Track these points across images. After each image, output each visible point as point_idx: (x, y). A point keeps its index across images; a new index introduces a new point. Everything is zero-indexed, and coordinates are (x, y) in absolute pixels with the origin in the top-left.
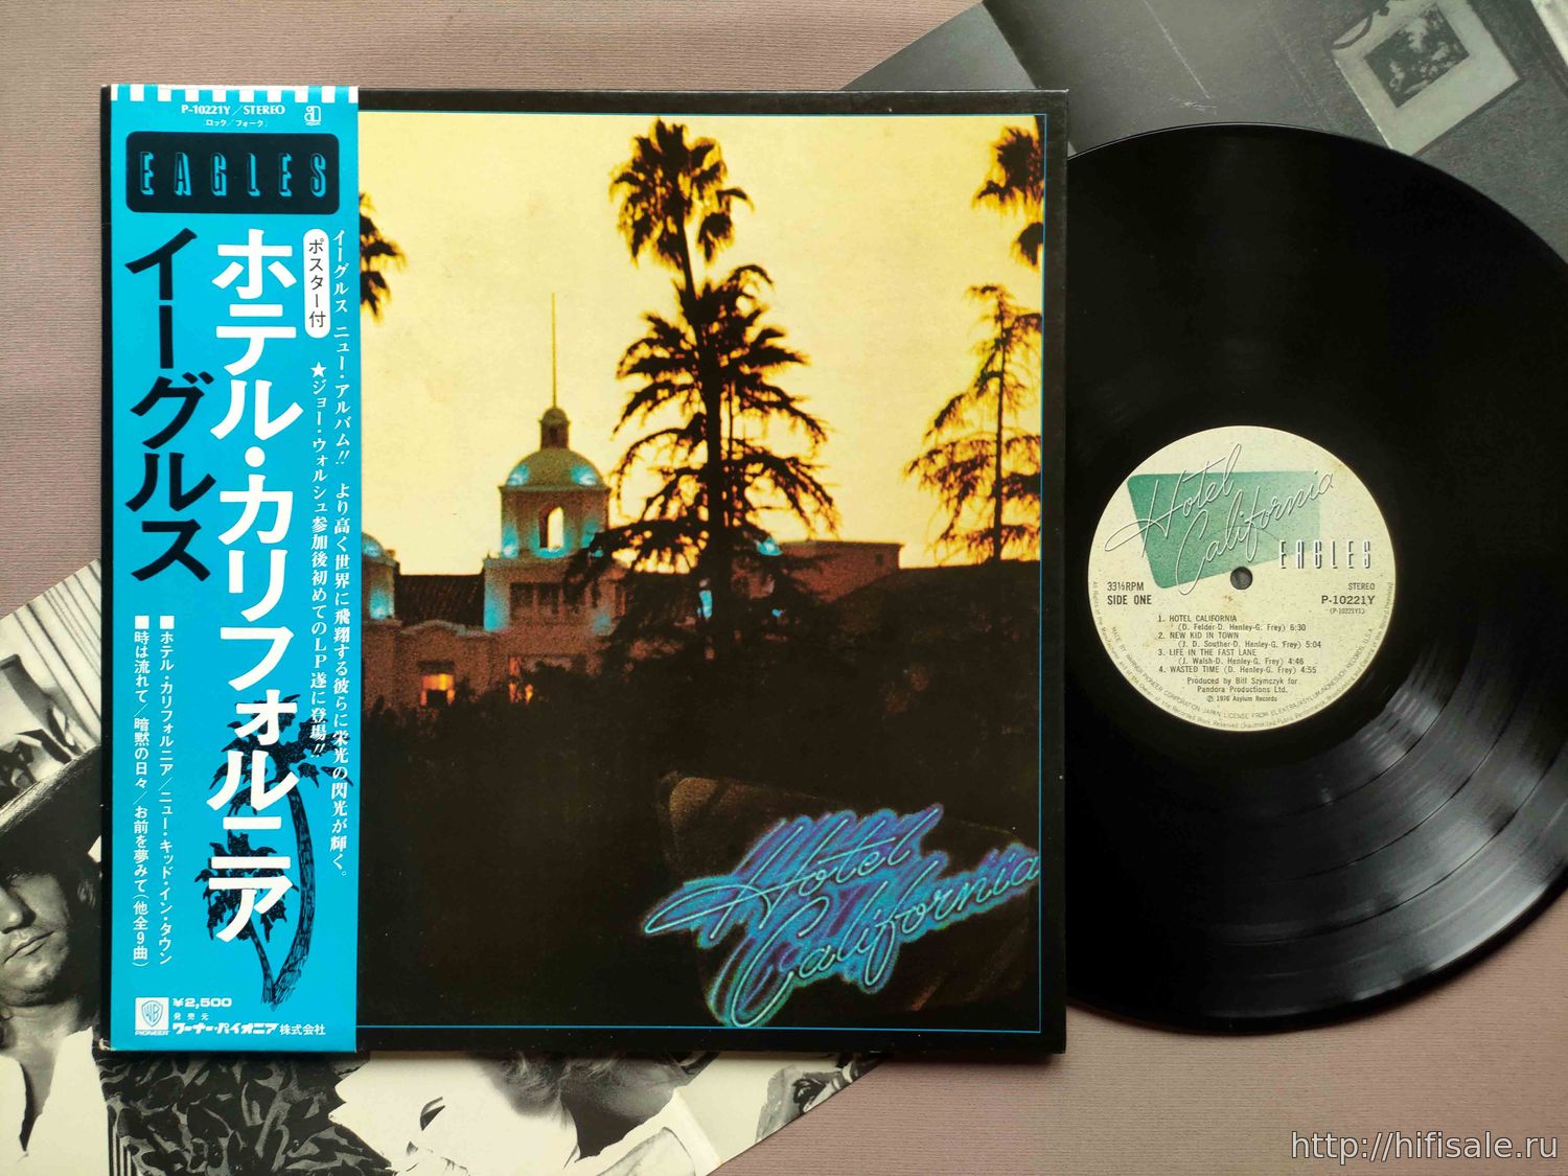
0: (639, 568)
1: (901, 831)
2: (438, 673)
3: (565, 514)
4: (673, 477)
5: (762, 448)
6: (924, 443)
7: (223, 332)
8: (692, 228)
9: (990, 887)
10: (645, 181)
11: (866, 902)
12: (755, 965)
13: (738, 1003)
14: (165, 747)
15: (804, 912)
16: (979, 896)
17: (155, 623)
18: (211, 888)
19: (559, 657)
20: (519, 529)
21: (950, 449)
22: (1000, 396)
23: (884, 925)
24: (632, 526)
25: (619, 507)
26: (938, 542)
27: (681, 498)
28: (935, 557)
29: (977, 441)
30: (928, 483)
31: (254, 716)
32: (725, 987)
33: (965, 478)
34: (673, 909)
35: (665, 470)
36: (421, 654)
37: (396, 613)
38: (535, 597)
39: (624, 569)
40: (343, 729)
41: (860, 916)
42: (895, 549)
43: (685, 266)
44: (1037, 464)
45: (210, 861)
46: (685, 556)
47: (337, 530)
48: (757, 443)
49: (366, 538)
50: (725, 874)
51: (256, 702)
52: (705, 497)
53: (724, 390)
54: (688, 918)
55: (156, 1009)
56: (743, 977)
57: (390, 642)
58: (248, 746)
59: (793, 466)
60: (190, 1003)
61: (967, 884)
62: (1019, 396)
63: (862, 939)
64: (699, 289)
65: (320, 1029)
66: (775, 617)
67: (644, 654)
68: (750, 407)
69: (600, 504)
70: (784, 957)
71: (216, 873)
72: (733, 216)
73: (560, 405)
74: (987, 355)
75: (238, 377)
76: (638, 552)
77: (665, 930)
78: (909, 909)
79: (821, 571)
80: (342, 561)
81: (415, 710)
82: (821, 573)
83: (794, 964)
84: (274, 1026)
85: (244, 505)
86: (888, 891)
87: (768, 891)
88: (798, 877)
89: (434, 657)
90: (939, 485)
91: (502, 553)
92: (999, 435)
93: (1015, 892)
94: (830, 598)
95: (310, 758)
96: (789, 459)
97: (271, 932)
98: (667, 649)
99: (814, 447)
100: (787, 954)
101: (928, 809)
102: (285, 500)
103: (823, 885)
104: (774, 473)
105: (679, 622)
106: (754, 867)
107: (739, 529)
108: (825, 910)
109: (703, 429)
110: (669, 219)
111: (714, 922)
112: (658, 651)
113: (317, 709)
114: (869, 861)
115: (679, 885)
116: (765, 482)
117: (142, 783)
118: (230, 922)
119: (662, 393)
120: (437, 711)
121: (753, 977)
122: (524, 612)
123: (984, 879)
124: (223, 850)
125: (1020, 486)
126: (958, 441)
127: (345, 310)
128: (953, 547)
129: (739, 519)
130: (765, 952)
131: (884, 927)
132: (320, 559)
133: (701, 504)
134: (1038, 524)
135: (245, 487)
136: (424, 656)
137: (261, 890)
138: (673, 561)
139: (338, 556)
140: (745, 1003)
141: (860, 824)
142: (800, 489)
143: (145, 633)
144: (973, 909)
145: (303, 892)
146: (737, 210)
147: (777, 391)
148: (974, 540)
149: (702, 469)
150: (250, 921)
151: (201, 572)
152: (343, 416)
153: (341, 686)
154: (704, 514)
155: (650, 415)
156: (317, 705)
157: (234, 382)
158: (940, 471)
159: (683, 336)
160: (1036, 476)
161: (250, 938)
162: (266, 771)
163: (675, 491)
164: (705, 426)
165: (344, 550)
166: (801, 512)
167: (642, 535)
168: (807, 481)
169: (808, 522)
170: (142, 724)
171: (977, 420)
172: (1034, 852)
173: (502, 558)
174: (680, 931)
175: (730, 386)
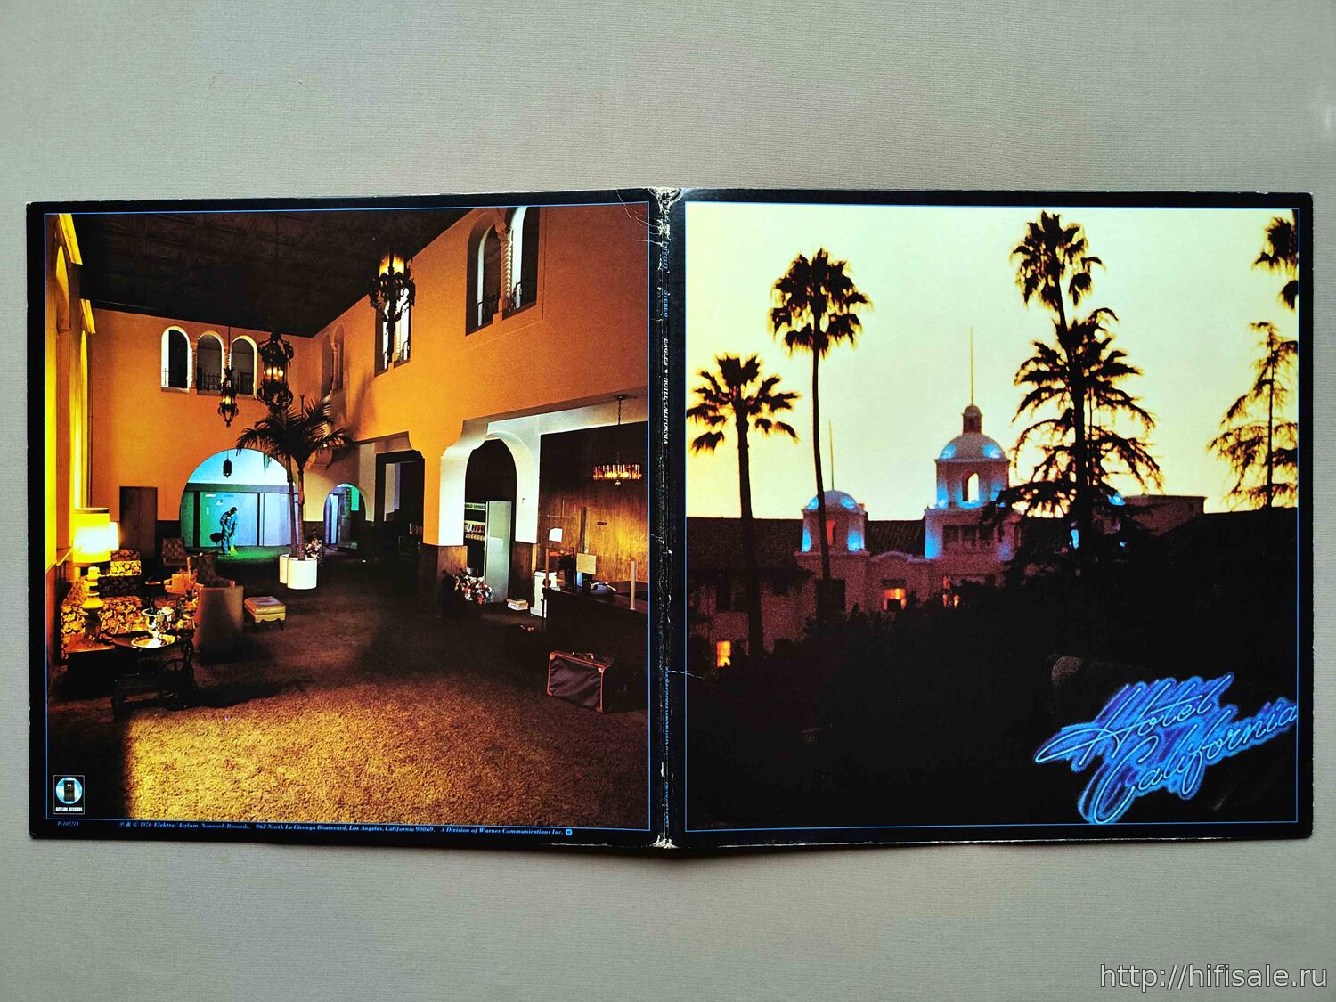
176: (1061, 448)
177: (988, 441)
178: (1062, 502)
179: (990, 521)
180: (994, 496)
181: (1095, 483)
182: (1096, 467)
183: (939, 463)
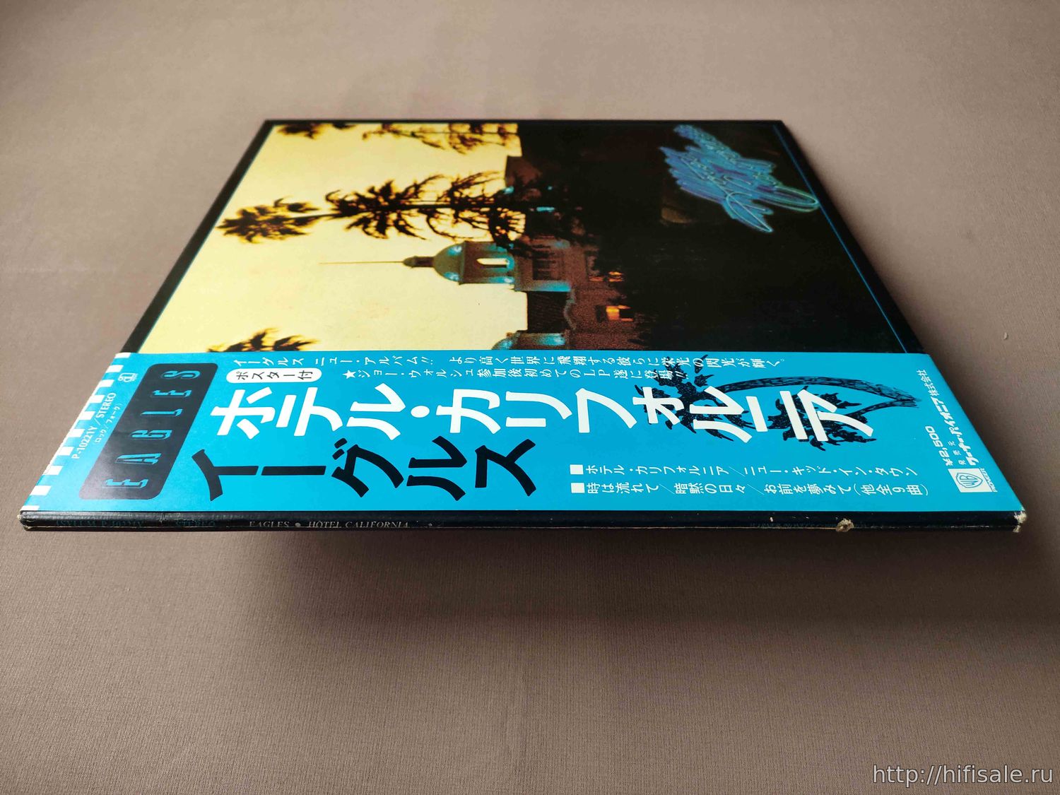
0: (521, 231)
2: (606, 313)
3: (482, 258)
4: (459, 219)
5: (445, 192)
14: (701, 472)
17: (577, 479)
19: (588, 262)
20: (493, 276)
24: (492, 233)
25: (478, 238)
27: (474, 217)
32: (795, 206)
33: (470, 140)
34: (751, 222)
35: (454, 222)
36: (591, 321)
37: (560, 333)
38: (543, 270)
39: (522, 236)
40: (660, 362)
45: (801, 441)
46: (513, 216)
47: (489, 363)
49: (496, 347)
50: (722, 206)
51: (646, 411)
52: (474, 209)
53: (404, 203)
54: (756, 217)
55: (963, 477)
58: (687, 418)
60: (944, 454)
64: (335, 212)
65: (922, 373)
66: (552, 189)
67: (581, 230)
69: (475, 245)
70: (766, 189)
71: (812, 437)
72: (292, 202)
73: (401, 260)
76: (510, 231)
80: (516, 360)
81: (638, 323)
83: (770, 186)
84: (935, 400)
85: (464, 418)
87: (727, 193)
89: (595, 315)
90: (473, 146)
91: (510, 283)
94: (540, 173)
95: (689, 379)
96: (453, 184)
98: (577, 222)
99: (446, 178)
100: (764, 188)
102: (459, 394)
105: (558, 218)
107: (496, 199)
110: (285, 223)
111: (756, 210)
112: (579, 225)
113: (646, 375)
116: (466, 191)
117: (740, 488)
118: (853, 428)
119: (402, 223)
120: (637, 314)
121: (784, 198)
124: (788, 432)
126: (449, 142)
127: (302, 359)
132: (515, 372)
133: (479, 210)
134: (497, 125)
135: (448, 417)
136: (594, 320)
137: (816, 408)
140: (802, 200)
142: (472, 182)
143: (589, 486)
145: (808, 383)
146: (288, 202)
148: (505, 138)
149: (456, 210)
150: (847, 414)
151: (527, 445)
152: (392, 361)
153: (624, 361)
154: (485, 209)
155: (417, 228)
156: (642, 374)
157: (349, 425)
158: (465, 146)
160: (471, 125)
161: (863, 415)
162: (707, 406)
163: (469, 219)
164: (427, 209)
165: (507, 359)
170: (680, 489)
175: (402, 201)
176: (456, 215)
177: (443, 253)
178: (510, 215)
179: (528, 253)
180: (502, 250)
181: (492, 200)
182: (476, 199)
183: (463, 282)
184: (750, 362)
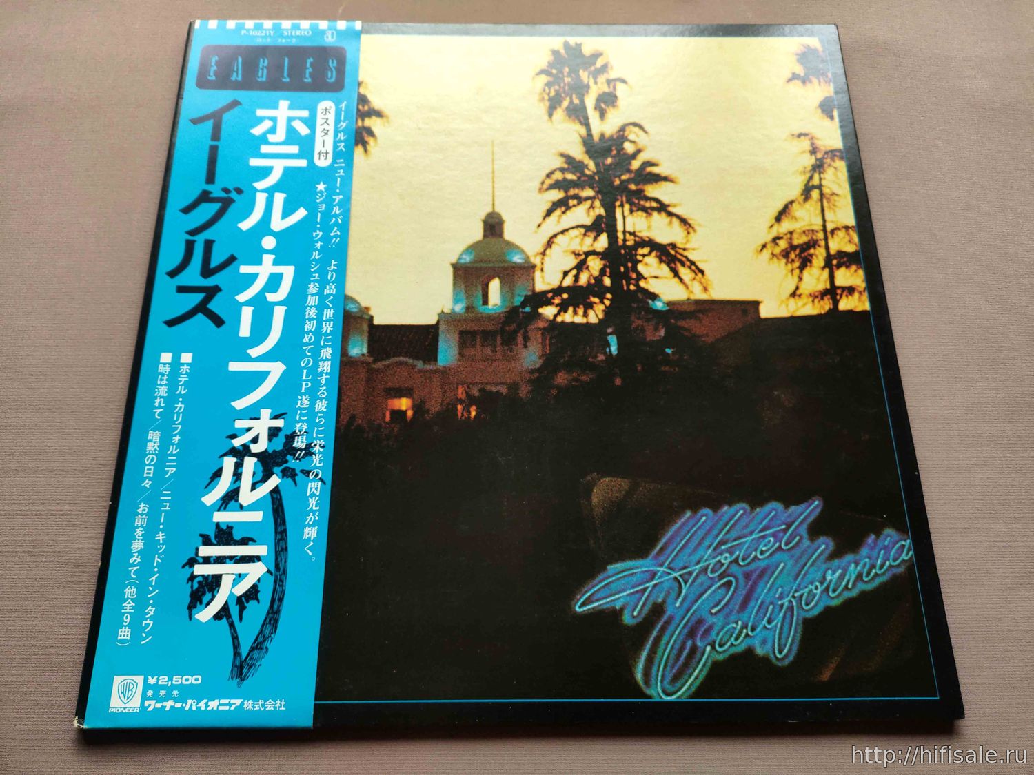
0: (559, 319)
1: (789, 520)
2: (400, 397)
3: (501, 283)
4: (583, 257)
5: (648, 237)
6: (769, 232)
7: (254, 162)
8: (590, 102)
9: (873, 566)
10: (557, 74)
11: (768, 582)
12: (675, 641)
13: (663, 676)
14: (171, 455)
15: (714, 591)
16: (864, 575)
17: (176, 358)
18: (195, 573)
19: (496, 384)
20: (466, 292)
21: (789, 236)
22: (821, 200)
23: (785, 602)
24: (552, 290)
25: (543, 277)
26: (788, 299)
27: (589, 271)
28: (788, 310)
29: (808, 231)
30: (775, 259)
31: (249, 429)
32: (650, 661)
33: (803, 255)
34: (599, 590)
35: (577, 252)
36: (387, 383)
37: (368, 352)
38: (478, 340)
39: (547, 320)
40: (320, 439)
41: (763, 594)
42: (756, 304)
43: (587, 124)
44: (856, 245)
45: (197, 549)
46: (594, 311)
47: (326, 292)
48: (645, 234)
49: (348, 298)
50: (642, 558)
51: (251, 419)
52: (608, 270)
53: (617, 200)
54: (613, 598)
55: (131, 686)
56: (666, 651)
57: (363, 375)
58: (241, 453)
59: (672, 249)
60: (163, 680)
61: (853, 565)
62: (835, 201)
63: (768, 615)
64: (596, 137)
65: (280, 704)
66: (668, 354)
67: (566, 382)
68: (638, 211)
69: (528, 275)
70: (701, 632)
71: (201, 560)
72: (618, 93)
73: (497, 210)
74: (808, 175)
75: (263, 191)
76: (558, 308)
77: (593, 608)
78: (806, 587)
79: (701, 321)
80: (329, 313)
81: (380, 425)
82: (701, 322)
83: (710, 639)
84: (238, 702)
85: (257, 275)
86: (785, 571)
87: (682, 572)
88: (707, 560)
89: (397, 386)
90: (784, 261)
91: (453, 309)
92: (824, 226)
93: (895, 571)
94: (710, 340)
95: (292, 463)
96: (669, 245)
97: (245, 613)
98: (584, 378)
99: (687, 236)
100: (703, 629)
101: (810, 501)
102: (288, 272)
103: (728, 567)
104: (658, 254)
105: (593, 358)
106: (668, 551)
107: (634, 291)
108: (732, 589)
109: (603, 225)
110: (574, 96)
111: (635, 601)
112: (576, 380)
113: (300, 424)
114: (765, 546)
115: (605, 569)
116: (652, 260)
117: (147, 484)
118: (208, 604)
119: (572, 202)
120: (398, 426)
121: (675, 652)
122: (470, 351)
123: (867, 560)
124: (210, 540)
125: (845, 259)
126: (794, 231)
127: (344, 149)
128: (800, 302)
129: (634, 285)
130: (683, 628)
131: (787, 604)
132: (312, 313)
133: (606, 275)
134: (864, 285)
135: (259, 263)
136: (390, 384)
137: (240, 575)
138: (585, 315)
139: (325, 310)
140: (669, 677)
141: (753, 514)
142: (679, 265)
143: (167, 365)
144: (861, 587)
145: (276, 576)
146: (621, 90)
147: (657, 200)
148: (816, 297)
149: (604, 252)
150: (226, 603)
151: (218, 321)
152: (336, 216)
153: (321, 406)
154: (607, 281)
155: (564, 216)
156: (300, 421)
157: (258, 194)
158: (783, 251)
159: (586, 166)
160: (856, 253)
161: (225, 619)
162: (254, 473)
163: (585, 267)
164: (605, 223)
165: (331, 305)
166: (681, 280)
167: (561, 296)
168: (684, 259)
169: (687, 287)
170: (155, 435)
171: (806, 218)
172: (906, 537)
173: (453, 313)
174: (608, 609)
175: (622, 197)
176: (594, 253)
177: (511, 246)
178: (596, 307)
179: (513, 326)
180: (518, 301)
181: (632, 287)
182: (633, 271)
183: (457, 268)
184: (313, 525)
